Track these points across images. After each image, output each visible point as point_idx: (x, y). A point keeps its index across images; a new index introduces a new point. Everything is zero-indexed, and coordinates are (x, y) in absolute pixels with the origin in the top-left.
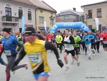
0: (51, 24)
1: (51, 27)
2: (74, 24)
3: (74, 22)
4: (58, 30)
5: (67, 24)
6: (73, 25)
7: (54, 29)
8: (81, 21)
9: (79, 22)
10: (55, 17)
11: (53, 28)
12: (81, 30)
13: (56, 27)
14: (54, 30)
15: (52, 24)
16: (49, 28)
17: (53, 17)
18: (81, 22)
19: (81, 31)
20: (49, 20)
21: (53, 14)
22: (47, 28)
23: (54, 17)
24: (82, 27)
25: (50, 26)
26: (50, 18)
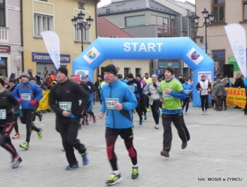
0: (76, 42)
1: (77, 55)
2: (160, 44)
3: (160, 36)
4: (105, 64)
5: (135, 44)
6: (156, 48)
7: (90, 61)
8: (185, 34)
9: (179, 36)
10: (93, 17)
11: (86, 57)
12: (186, 66)
13: (98, 54)
14: (87, 65)
15: (83, 43)
16: (69, 56)
17: (86, 17)
18: (187, 39)
19: (185, 69)
20: (71, 27)
21: (86, 7)
22: (61, 56)
23: (89, 19)
24: (189, 55)
25: (73, 49)
26: (74, 20)
